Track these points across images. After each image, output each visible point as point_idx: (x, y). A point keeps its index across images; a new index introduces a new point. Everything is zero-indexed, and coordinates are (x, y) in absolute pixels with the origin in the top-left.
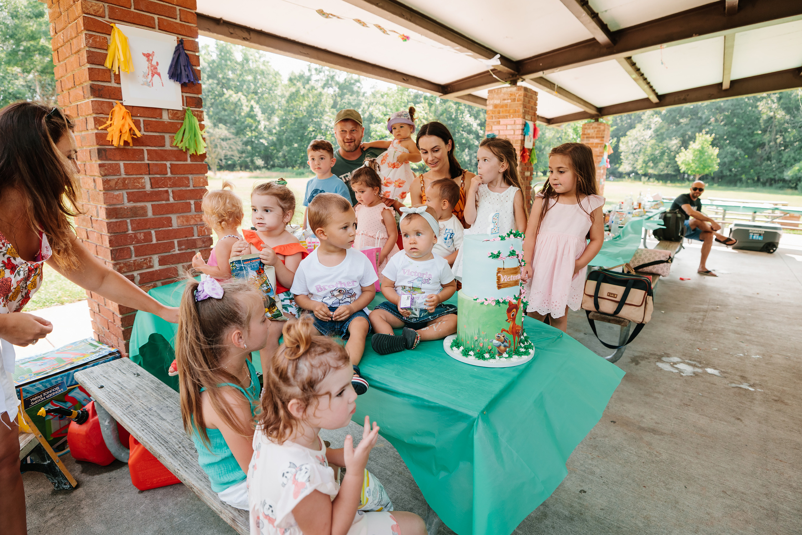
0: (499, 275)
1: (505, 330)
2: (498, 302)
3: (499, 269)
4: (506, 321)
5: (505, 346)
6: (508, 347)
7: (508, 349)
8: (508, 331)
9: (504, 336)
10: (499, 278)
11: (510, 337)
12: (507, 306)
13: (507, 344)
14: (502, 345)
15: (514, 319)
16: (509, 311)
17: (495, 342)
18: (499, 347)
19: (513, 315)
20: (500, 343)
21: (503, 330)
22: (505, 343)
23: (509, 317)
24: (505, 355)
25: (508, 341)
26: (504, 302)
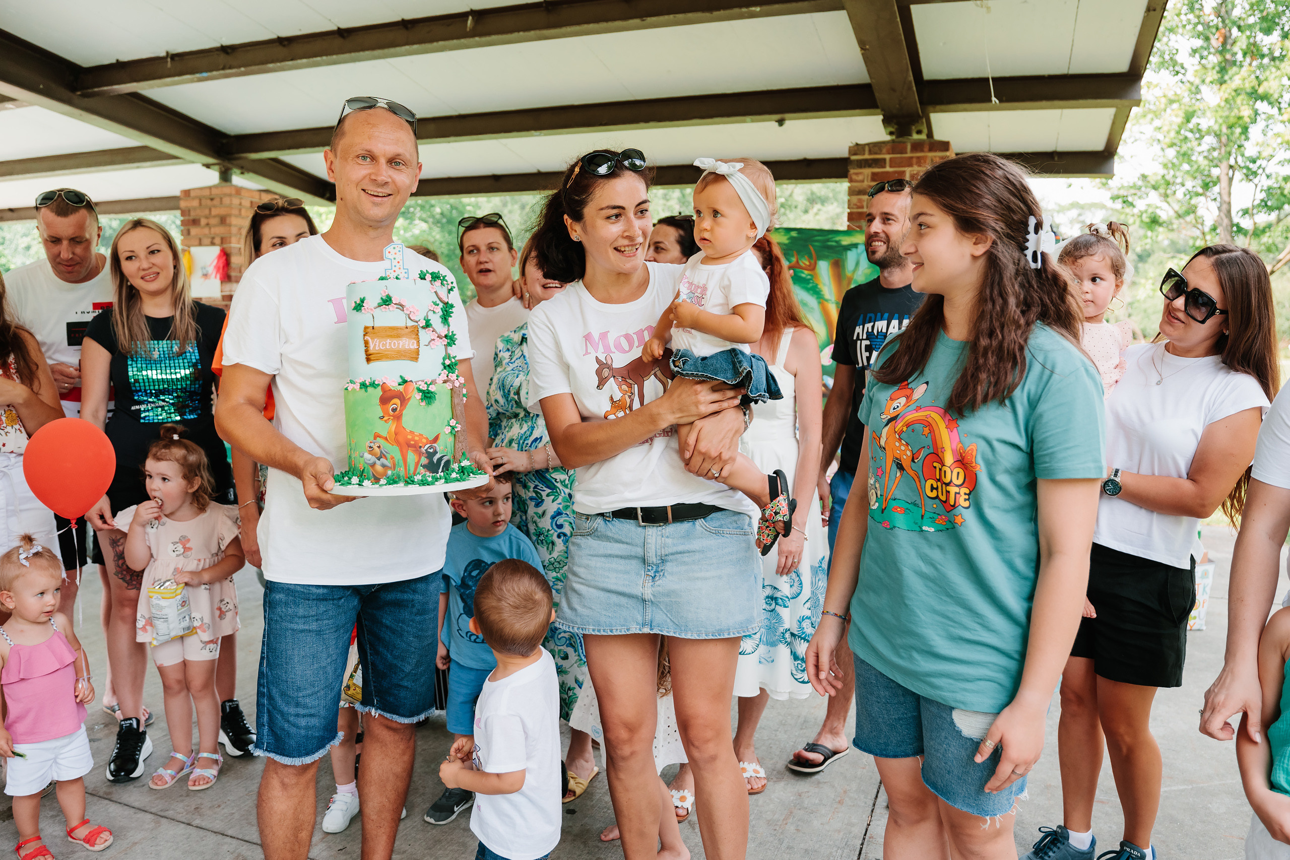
0: (367, 338)
1: (380, 436)
2: (364, 385)
3: (366, 328)
4: (382, 418)
5: (383, 466)
6: (390, 468)
7: (390, 472)
8: (386, 439)
9: (379, 447)
10: (366, 343)
11: (394, 451)
12: (379, 392)
13: (387, 463)
14: (378, 462)
15: (398, 418)
16: (385, 400)
17: (367, 456)
18: (373, 465)
19: (394, 410)
20: (373, 459)
21: (377, 436)
22: (383, 460)
23: (386, 412)
24: (383, 481)
25: (388, 456)
26: (373, 385)
